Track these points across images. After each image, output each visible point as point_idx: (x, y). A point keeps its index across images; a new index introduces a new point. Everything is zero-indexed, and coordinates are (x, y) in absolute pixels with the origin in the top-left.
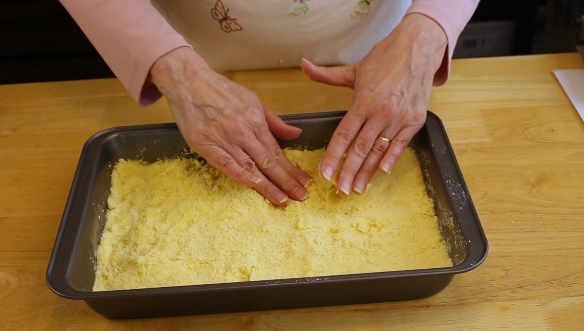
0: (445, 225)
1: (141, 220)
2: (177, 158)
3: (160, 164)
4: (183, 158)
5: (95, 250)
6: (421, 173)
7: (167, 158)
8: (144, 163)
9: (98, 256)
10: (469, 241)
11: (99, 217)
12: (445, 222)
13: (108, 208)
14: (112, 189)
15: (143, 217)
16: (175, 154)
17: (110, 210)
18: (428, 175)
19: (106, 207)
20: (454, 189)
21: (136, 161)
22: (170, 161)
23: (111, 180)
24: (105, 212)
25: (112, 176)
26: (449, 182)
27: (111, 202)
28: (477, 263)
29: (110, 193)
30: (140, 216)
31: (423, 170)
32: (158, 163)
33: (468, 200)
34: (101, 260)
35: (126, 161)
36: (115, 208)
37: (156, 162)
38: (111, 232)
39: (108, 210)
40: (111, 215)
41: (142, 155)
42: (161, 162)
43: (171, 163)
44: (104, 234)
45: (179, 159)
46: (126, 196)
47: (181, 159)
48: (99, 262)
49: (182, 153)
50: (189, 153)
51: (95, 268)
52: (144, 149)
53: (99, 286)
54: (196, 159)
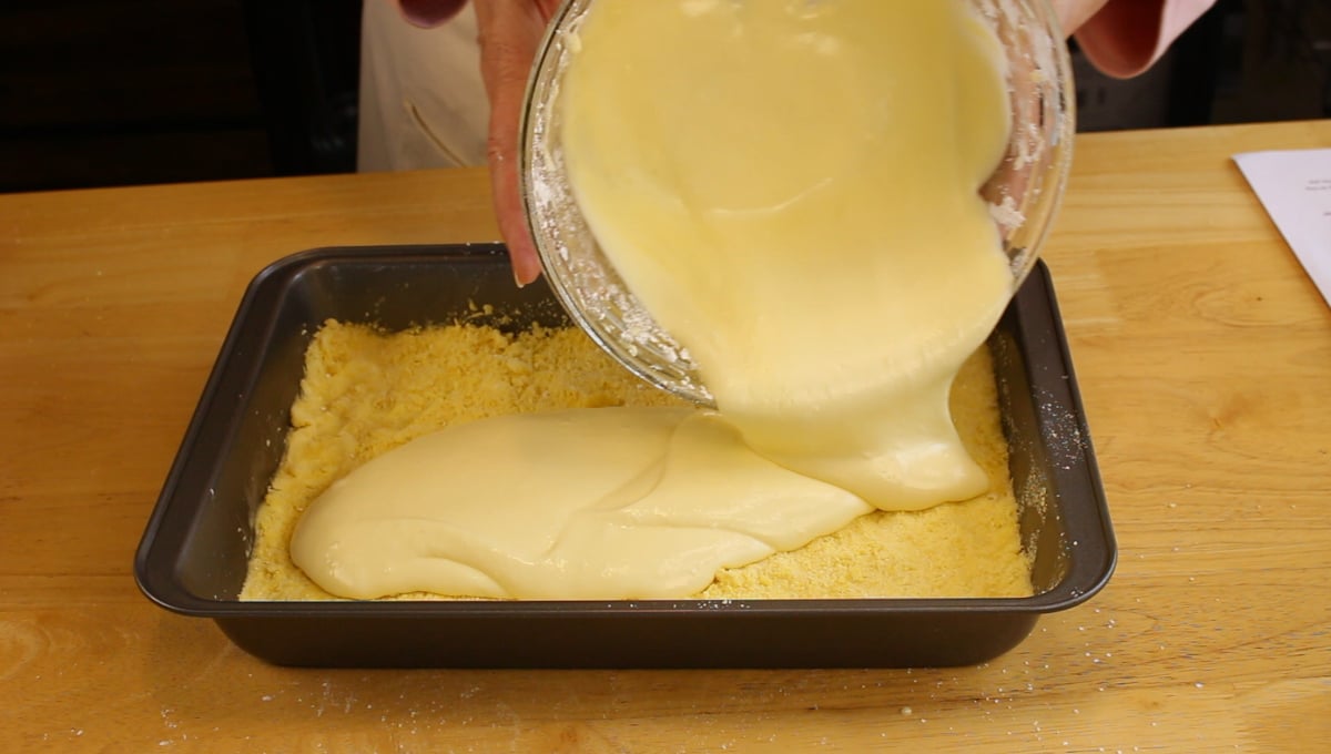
0: (1029, 504)
1: (361, 455)
2: (453, 324)
3: (415, 334)
4: (468, 325)
5: (252, 514)
6: (994, 386)
7: (431, 322)
8: (382, 330)
9: (257, 527)
10: (1075, 543)
11: (268, 443)
12: (1031, 497)
13: (291, 425)
14: (304, 383)
15: (367, 449)
16: (449, 314)
17: (296, 429)
18: (1006, 391)
19: (288, 423)
20: (1055, 423)
21: (363, 327)
22: (437, 329)
23: (305, 365)
24: (284, 433)
25: (307, 354)
26: (1046, 407)
27: (299, 412)
28: (1085, 592)
29: (299, 391)
30: (360, 445)
31: (997, 380)
32: (412, 332)
33: (1085, 450)
34: (263, 535)
35: (341, 325)
36: (306, 425)
37: (407, 331)
38: (294, 476)
39: (291, 429)
40: (296, 441)
41: (376, 312)
42: (417, 331)
43: (440, 333)
44: (276, 480)
45: (458, 327)
46: (336, 400)
47: (463, 326)
48: (260, 541)
49: (465, 312)
50: (480, 314)
51: (248, 554)
52: (383, 299)
53: (255, 591)
54: (495, 328)
